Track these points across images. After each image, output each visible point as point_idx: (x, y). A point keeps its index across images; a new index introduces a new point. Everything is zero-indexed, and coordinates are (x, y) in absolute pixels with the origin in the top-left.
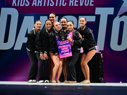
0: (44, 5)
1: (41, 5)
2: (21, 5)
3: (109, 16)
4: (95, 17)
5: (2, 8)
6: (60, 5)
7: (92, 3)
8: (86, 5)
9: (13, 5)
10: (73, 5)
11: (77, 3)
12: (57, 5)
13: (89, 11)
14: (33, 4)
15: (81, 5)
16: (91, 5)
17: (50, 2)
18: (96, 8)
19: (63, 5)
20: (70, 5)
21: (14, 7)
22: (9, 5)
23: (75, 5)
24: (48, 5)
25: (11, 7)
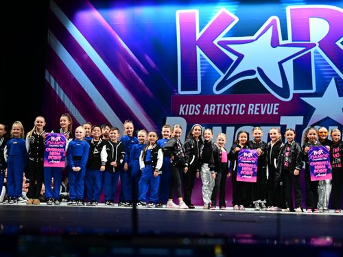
0: (218, 113)
1: (213, 113)
2: (190, 114)
3: (297, 126)
4: (280, 127)
5: (167, 118)
6: (237, 113)
7: (276, 111)
8: (268, 113)
9: (180, 114)
10: (252, 113)
11: (258, 111)
12: (233, 113)
13: (272, 121)
14: (204, 112)
15: (263, 113)
16: (275, 113)
17: (225, 110)
18: (282, 117)
19: (241, 113)
20: (249, 113)
21: (182, 116)
22: (176, 114)
23: (256, 113)
24: (222, 113)
25: (178, 116)
